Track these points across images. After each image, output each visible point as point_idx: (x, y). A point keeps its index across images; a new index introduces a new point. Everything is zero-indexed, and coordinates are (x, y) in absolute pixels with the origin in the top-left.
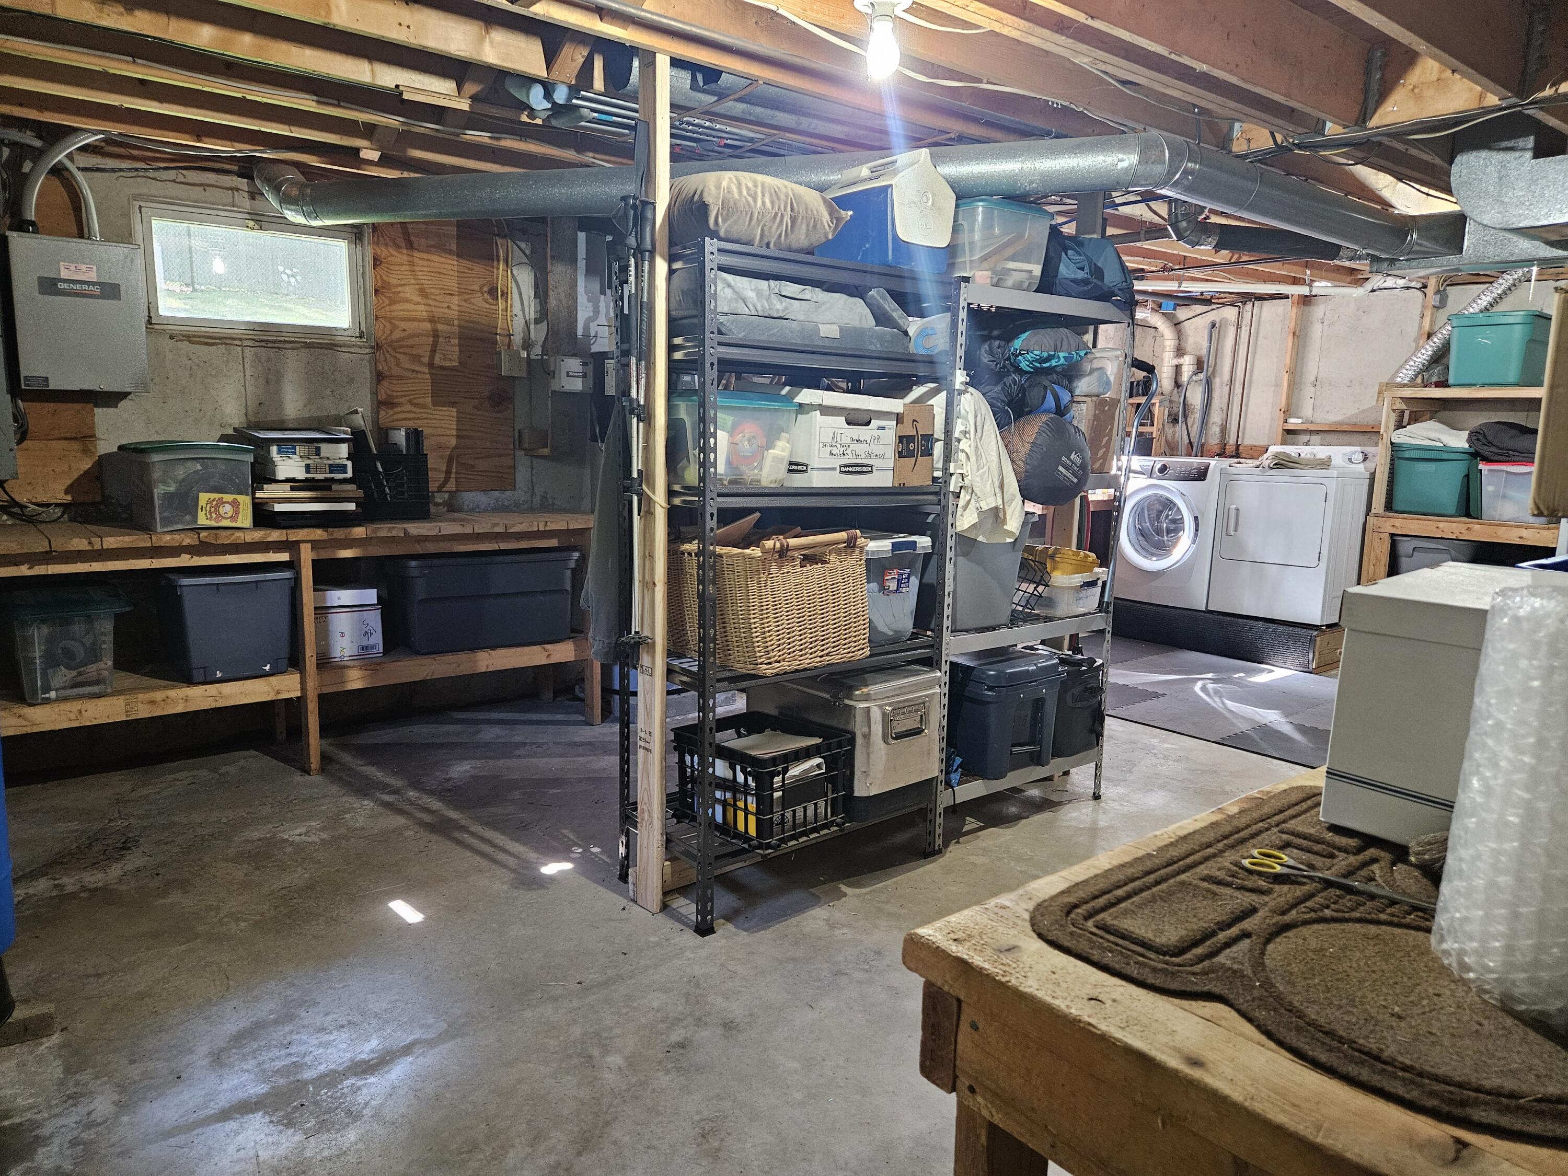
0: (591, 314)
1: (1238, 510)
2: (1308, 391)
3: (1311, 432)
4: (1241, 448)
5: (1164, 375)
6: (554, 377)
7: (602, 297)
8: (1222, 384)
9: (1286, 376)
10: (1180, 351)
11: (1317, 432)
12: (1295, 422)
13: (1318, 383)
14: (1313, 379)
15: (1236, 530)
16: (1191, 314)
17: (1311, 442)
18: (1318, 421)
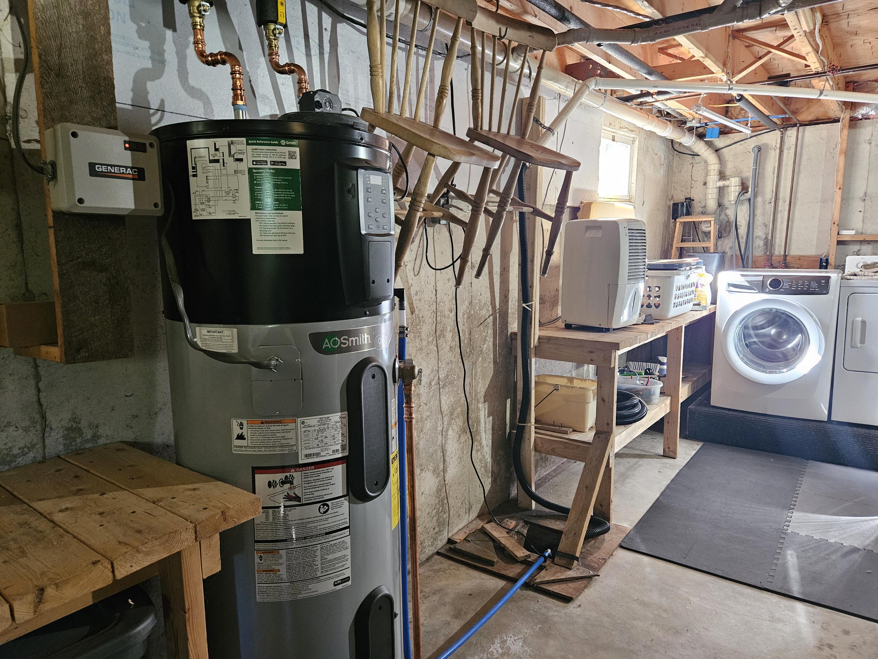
0: (149, 64)
1: (863, 322)
2: (857, 205)
3: (861, 242)
4: (788, 258)
5: (710, 196)
6: (54, 177)
7: (169, 33)
8: (764, 202)
9: (839, 192)
10: (722, 176)
11: (869, 242)
12: (847, 234)
13: (867, 198)
14: (862, 194)
15: (862, 341)
16: (729, 142)
17: (861, 252)
18: (868, 232)
